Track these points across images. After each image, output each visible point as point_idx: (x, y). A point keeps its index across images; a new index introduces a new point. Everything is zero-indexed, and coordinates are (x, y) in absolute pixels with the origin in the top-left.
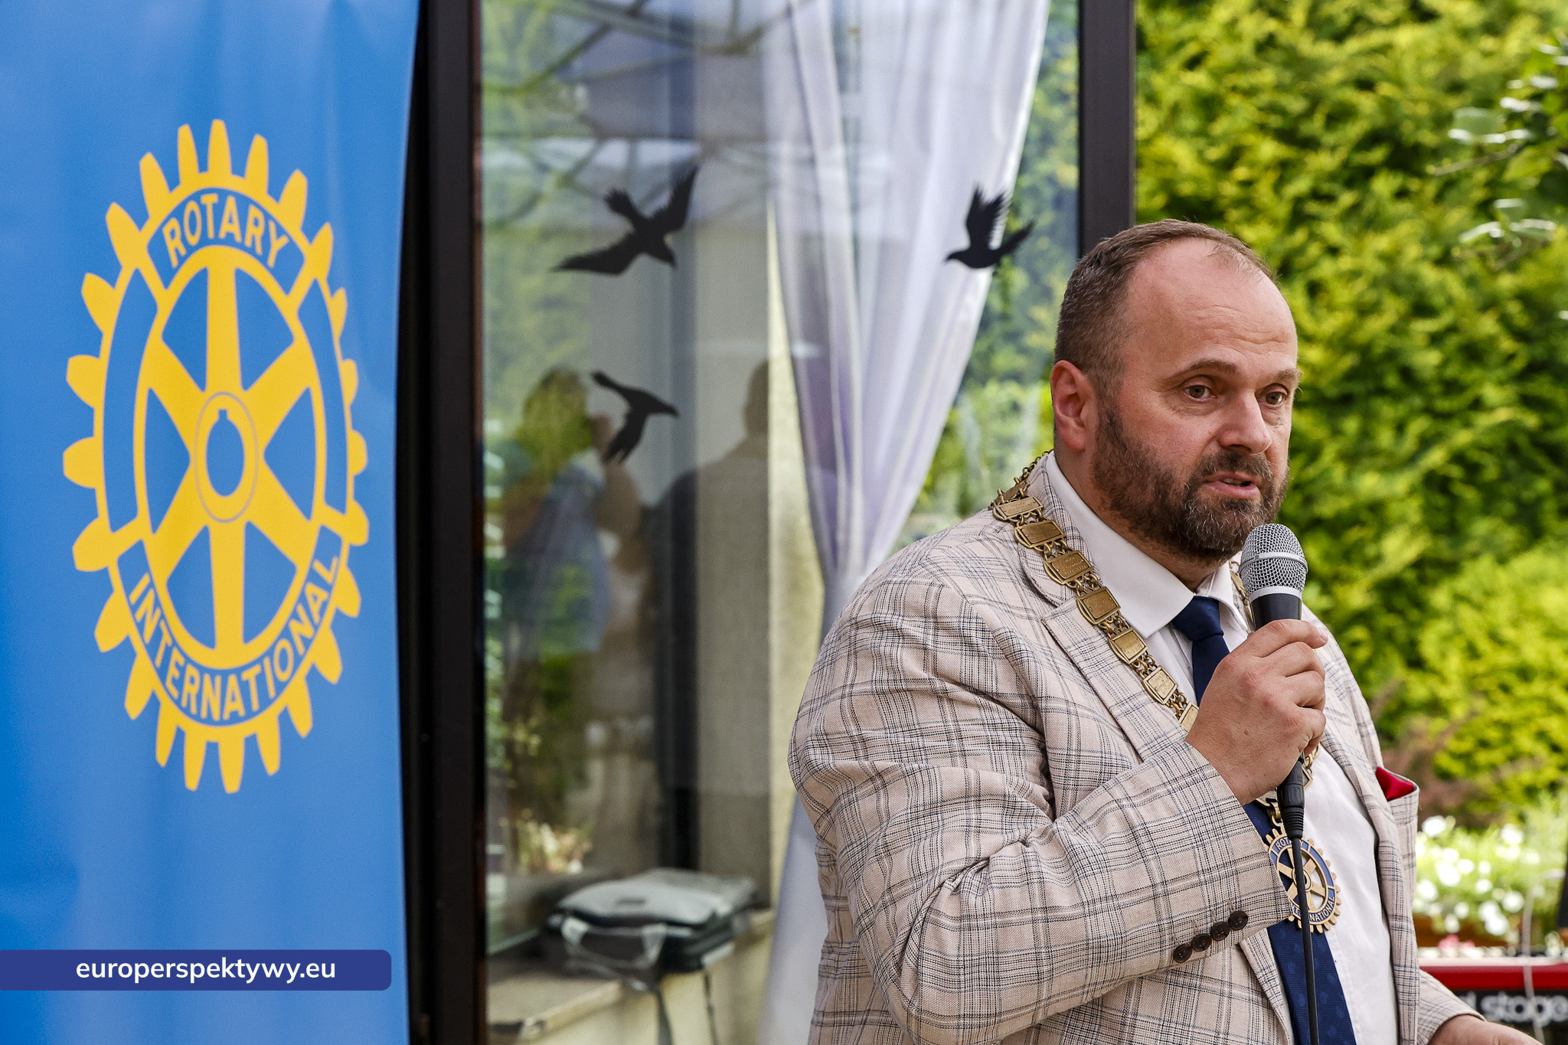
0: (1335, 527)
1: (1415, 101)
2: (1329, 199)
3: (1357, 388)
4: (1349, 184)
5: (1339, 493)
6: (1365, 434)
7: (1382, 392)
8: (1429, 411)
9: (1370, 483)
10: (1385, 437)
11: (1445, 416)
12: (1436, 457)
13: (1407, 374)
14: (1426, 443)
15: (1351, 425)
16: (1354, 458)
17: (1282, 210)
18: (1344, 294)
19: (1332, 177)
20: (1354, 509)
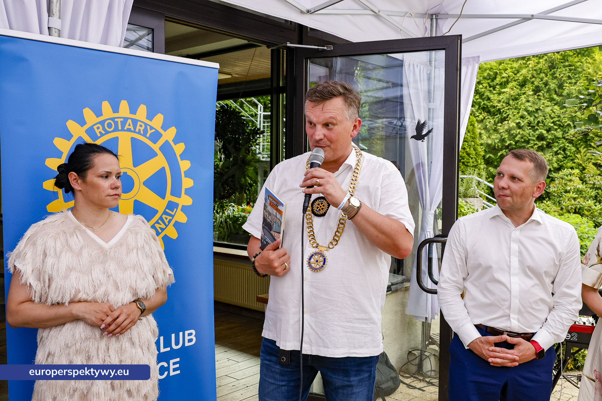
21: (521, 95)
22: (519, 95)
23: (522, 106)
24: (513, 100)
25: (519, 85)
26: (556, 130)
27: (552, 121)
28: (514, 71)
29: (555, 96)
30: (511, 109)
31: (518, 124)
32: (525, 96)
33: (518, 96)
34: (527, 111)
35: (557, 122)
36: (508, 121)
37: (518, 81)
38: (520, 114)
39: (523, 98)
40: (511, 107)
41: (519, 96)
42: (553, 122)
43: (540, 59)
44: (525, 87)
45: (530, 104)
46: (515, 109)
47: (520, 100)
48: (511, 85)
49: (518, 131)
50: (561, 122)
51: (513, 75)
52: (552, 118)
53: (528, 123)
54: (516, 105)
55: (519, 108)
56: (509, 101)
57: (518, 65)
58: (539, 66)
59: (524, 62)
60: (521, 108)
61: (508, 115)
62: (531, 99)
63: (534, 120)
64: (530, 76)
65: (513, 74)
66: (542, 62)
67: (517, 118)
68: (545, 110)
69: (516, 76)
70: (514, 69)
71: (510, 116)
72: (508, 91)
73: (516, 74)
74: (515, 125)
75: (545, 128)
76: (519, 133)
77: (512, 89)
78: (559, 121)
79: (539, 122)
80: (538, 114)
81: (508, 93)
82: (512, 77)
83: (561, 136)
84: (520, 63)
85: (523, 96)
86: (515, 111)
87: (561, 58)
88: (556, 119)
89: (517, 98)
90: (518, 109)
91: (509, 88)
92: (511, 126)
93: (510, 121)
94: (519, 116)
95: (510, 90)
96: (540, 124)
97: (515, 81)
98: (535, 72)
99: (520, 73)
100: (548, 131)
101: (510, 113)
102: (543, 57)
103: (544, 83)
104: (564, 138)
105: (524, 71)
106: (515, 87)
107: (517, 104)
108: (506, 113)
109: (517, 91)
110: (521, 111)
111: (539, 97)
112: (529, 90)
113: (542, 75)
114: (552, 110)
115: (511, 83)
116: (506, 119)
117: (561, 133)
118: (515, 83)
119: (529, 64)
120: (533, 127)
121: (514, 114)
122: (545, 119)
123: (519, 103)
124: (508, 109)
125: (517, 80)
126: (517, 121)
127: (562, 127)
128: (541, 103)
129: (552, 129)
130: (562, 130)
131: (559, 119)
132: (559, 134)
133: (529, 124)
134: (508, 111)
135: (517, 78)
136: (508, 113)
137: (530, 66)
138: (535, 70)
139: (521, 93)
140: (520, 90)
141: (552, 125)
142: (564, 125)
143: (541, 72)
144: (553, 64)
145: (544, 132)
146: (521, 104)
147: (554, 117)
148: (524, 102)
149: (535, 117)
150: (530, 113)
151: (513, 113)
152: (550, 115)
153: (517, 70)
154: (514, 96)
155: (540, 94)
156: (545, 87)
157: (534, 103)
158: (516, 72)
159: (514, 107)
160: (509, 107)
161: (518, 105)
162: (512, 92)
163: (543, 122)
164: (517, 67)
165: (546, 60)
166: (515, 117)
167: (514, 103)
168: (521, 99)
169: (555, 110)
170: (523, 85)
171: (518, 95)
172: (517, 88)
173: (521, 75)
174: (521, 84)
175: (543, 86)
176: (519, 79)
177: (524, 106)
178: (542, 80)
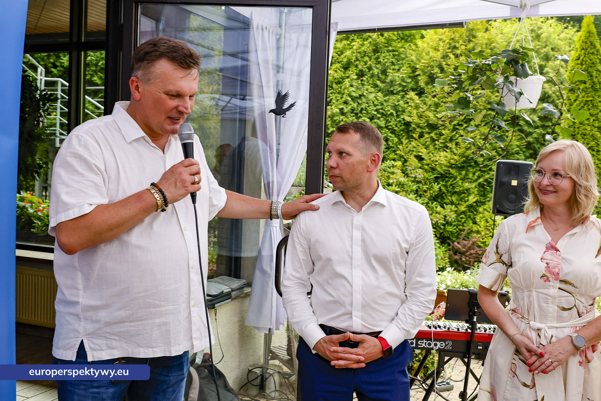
0: (459, 193)
1: (481, 105)
2: (461, 125)
3: (465, 165)
4: (466, 122)
5: (461, 187)
6: (466, 174)
7: (471, 166)
8: (480, 170)
9: (467, 185)
10: (471, 175)
11: (484, 172)
12: (481, 180)
13: (476, 162)
14: (479, 177)
15: (464, 173)
16: (463, 179)
17: (451, 127)
18: (463, 145)
19: (462, 121)
20: (463, 190)
21: (344, 79)
22: (343, 78)
23: (346, 91)
24: (336, 83)
25: (343, 68)
26: (379, 118)
27: (375, 108)
28: (338, 51)
29: (378, 83)
30: (334, 93)
31: (341, 109)
32: (349, 79)
33: (341, 80)
34: (351, 96)
35: (381, 110)
36: (331, 106)
37: (342, 63)
38: (343, 99)
39: (347, 82)
40: (335, 91)
41: (343, 80)
42: (376, 110)
43: (364, 41)
44: (349, 70)
45: (353, 89)
46: (339, 93)
47: (343, 84)
48: (335, 67)
49: (342, 117)
50: (384, 110)
51: (337, 56)
52: (375, 106)
53: (351, 109)
54: (339, 89)
55: (343, 92)
56: (332, 84)
57: (342, 46)
58: (363, 48)
59: (349, 42)
60: (344, 93)
61: (331, 100)
62: (354, 84)
63: (357, 106)
64: (354, 58)
65: (336, 54)
66: (367, 44)
67: (341, 104)
68: (369, 97)
69: (340, 57)
70: (338, 50)
71: (333, 101)
72: (332, 73)
73: (339, 55)
74: (338, 110)
75: (368, 116)
76: (342, 120)
77: (336, 71)
78: (382, 109)
79: (362, 109)
80: (361, 100)
81: (331, 75)
82: (336, 58)
83: (383, 125)
84: (345, 44)
85: (347, 80)
86: (339, 95)
87: (386, 42)
88: (379, 107)
89: (341, 81)
90: (341, 93)
91: (332, 70)
92: (334, 111)
93: (333, 107)
94: (342, 101)
95: (334, 72)
96: (363, 112)
97: (339, 62)
98: (359, 55)
99: (344, 55)
100: (371, 119)
101: (334, 98)
102: (367, 39)
103: (368, 68)
104: (387, 127)
105: (348, 53)
106: (339, 70)
107: (341, 88)
108: (329, 97)
109: (340, 74)
110: (344, 96)
111: (363, 82)
112: (352, 73)
113: (366, 58)
114: (375, 97)
115: (334, 64)
116: (330, 104)
117: (384, 122)
118: (338, 65)
119: (354, 45)
120: (357, 114)
121: (338, 98)
122: (369, 106)
123: (343, 87)
124: (331, 93)
125: (341, 61)
126: (341, 107)
127: (385, 115)
128: (365, 89)
129: (375, 117)
130: (385, 119)
131: (382, 107)
132: (382, 123)
133: (353, 111)
134: (331, 95)
135: (341, 60)
136: (331, 98)
137: (355, 47)
138: (359, 53)
139: (344, 77)
140: (344, 73)
141: (375, 113)
142: (387, 114)
143: (365, 55)
144: (377, 47)
145: (368, 120)
146: (345, 89)
147: (378, 105)
148: (348, 86)
149: (358, 102)
150: (354, 99)
151: (336, 97)
152: (373, 102)
153: (340, 51)
154: (338, 79)
155: (364, 79)
156: (369, 71)
157: (357, 88)
158: (339, 53)
159: (338, 91)
160: (332, 91)
161: (342, 90)
162: (336, 74)
163: (366, 109)
164: (341, 48)
165: (370, 42)
166: (338, 103)
167: (337, 87)
168: (345, 83)
169: (378, 98)
170: (346, 68)
171: (341, 78)
172: (341, 71)
173: (345, 56)
174: (345, 67)
175: (367, 70)
176: (343, 61)
177: (348, 91)
178: (366, 64)
